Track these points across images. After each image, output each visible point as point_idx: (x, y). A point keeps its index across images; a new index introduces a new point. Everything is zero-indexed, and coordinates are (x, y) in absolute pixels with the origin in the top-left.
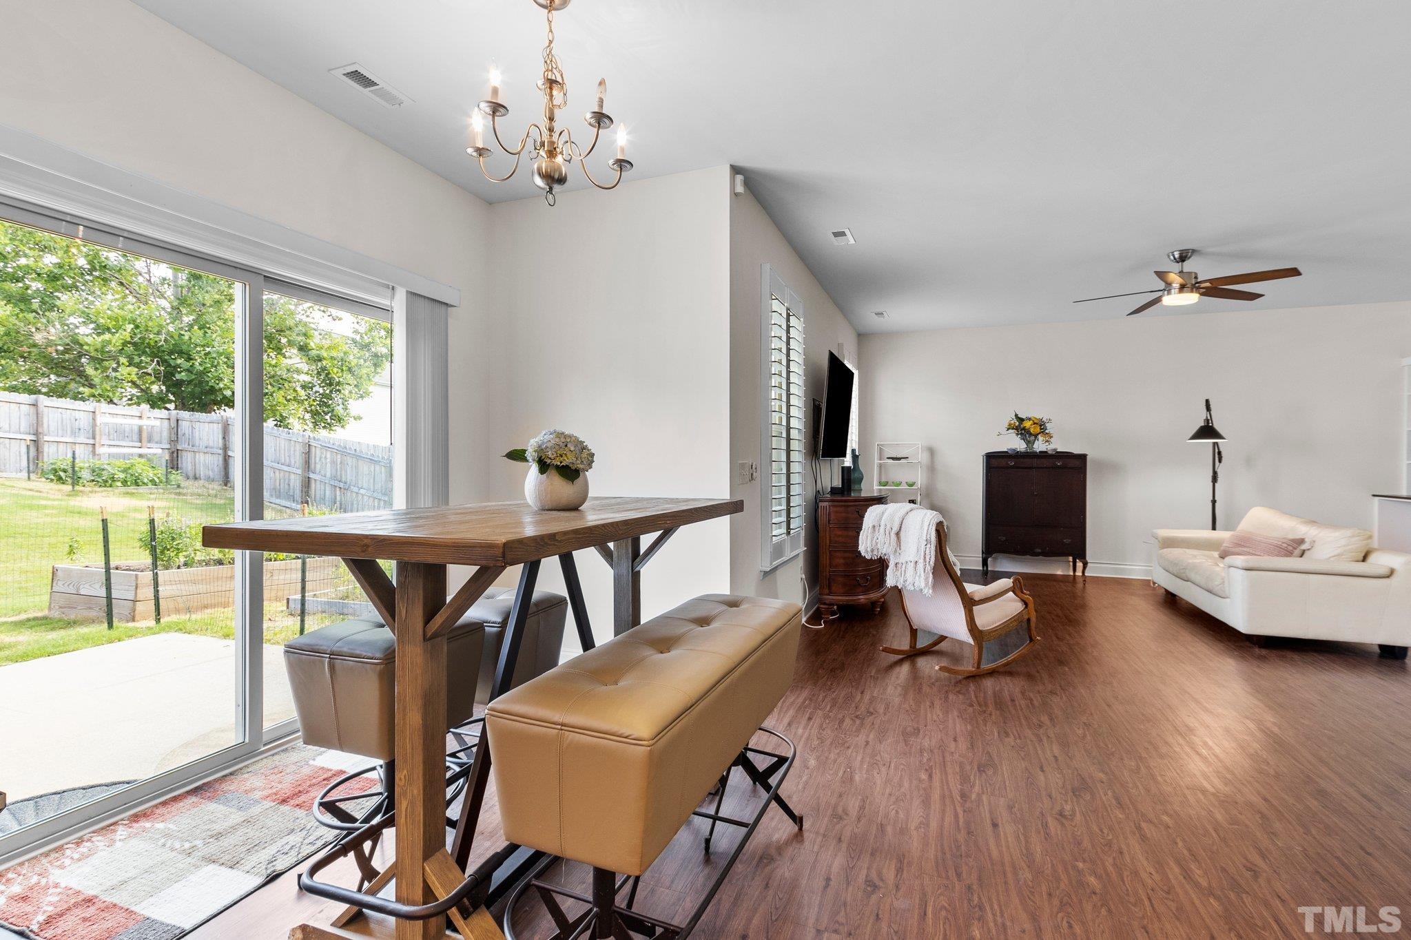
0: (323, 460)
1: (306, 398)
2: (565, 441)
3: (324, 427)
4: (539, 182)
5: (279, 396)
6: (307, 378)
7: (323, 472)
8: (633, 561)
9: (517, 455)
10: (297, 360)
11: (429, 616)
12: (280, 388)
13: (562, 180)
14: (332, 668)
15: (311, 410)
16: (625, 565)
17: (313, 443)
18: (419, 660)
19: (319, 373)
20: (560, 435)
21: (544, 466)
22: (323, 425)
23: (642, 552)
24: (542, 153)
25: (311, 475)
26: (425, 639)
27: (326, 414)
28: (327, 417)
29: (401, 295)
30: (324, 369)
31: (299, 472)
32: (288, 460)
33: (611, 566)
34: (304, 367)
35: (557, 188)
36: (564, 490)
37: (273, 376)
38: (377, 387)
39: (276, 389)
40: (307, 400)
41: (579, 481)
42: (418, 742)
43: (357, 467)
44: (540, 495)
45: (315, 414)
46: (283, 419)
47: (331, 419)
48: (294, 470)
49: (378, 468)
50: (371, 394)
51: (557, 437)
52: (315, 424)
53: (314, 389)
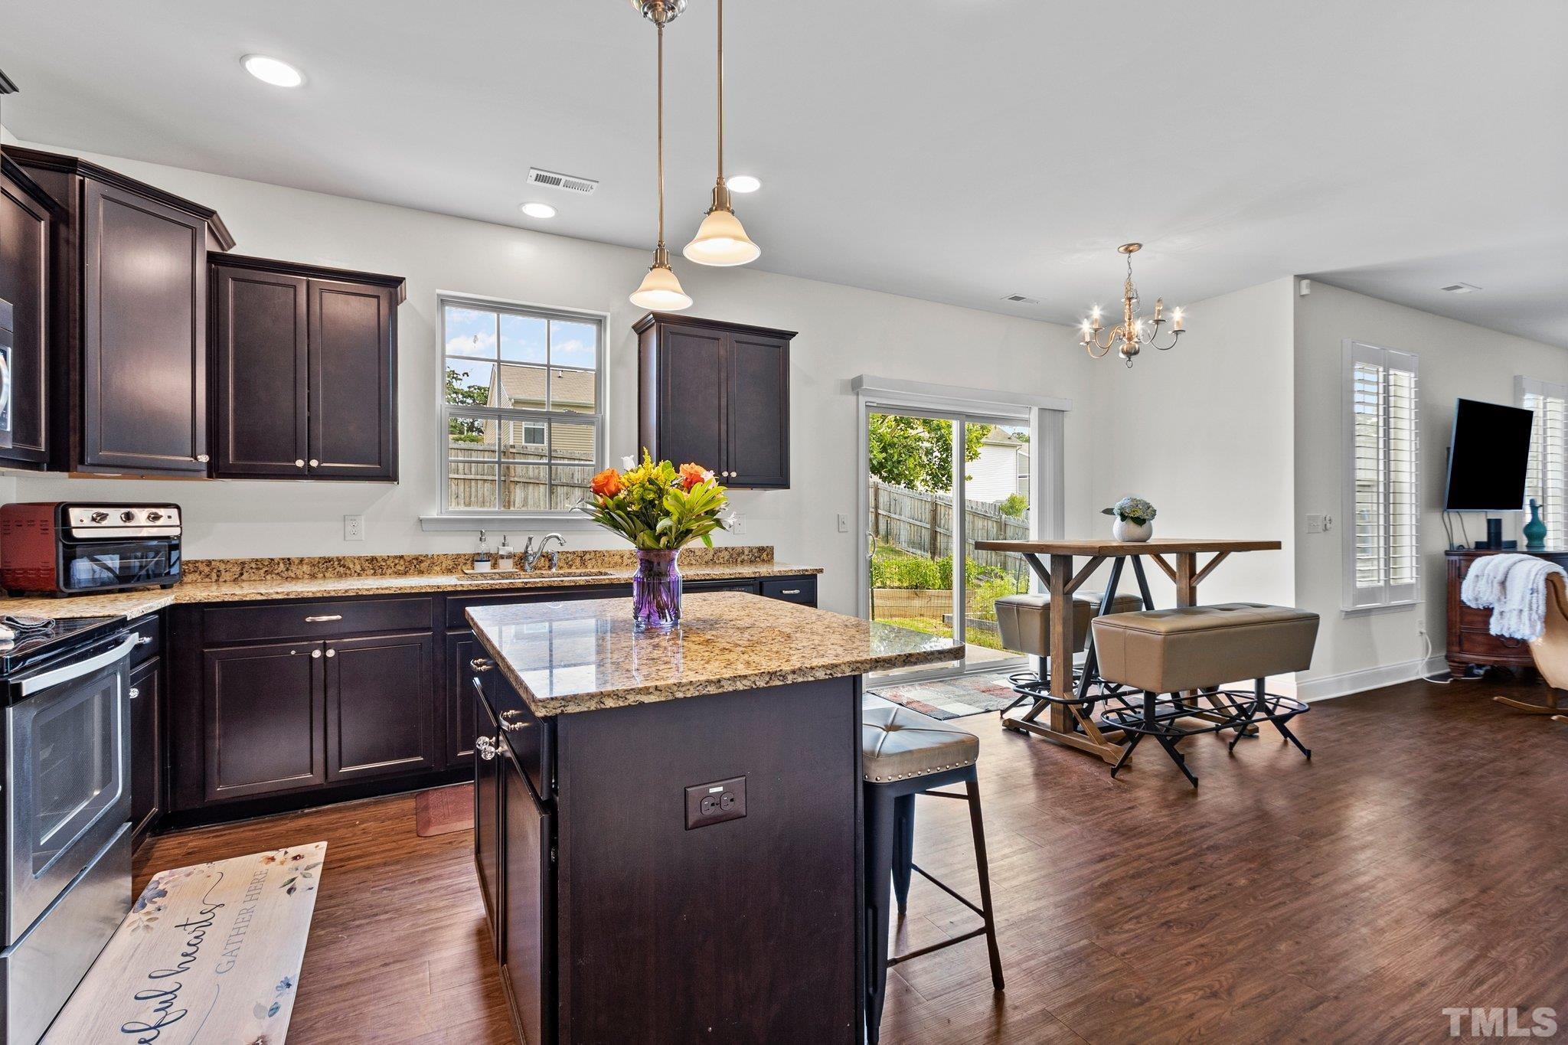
0: (946, 516)
1: (928, 462)
2: (1136, 503)
3: (941, 488)
4: (1122, 356)
5: (911, 463)
6: (927, 445)
7: (946, 527)
8: (1190, 580)
9: (1109, 511)
10: (920, 429)
11: (1065, 584)
12: (910, 456)
13: (1136, 353)
14: (1018, 611)
15: (932, 473)
16: (1185, 583)
17: (939, 502)
18: (1061, 603)
19: (938, 441)
20: (1133, 500)
21: (1124, 517)
22: (941, 485)
23: (1198, 571)
24: (1125, 339)
25: (938, 530)
26: (1064, 594)
27: (943, 475)
28: (944, 479)
29: (1035, 411)
30: (942, 436)
31: (928, 526)
32: (920, 517)
33: (1175, 582)
34: (926, 435)
35: (1133, 358)
36: (1137, 531)
37: (905, 447)
38: (985, 447)
39: (907, 457)
40: (928, 464)
41: (1145, 526)
42: (1061, 638)
43: (973, 522)
44: (1122, 533)
45: (934, 476)
46: (911, 481)
47: (947, 479)
48: (924, 525)
49: (990, 523)
50: (980, 456)
51: (1132, 501)
52: (935, 485)
53: (934, 454)
